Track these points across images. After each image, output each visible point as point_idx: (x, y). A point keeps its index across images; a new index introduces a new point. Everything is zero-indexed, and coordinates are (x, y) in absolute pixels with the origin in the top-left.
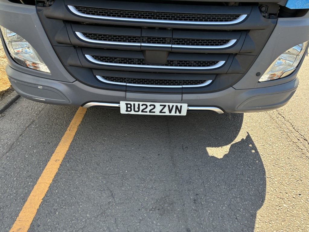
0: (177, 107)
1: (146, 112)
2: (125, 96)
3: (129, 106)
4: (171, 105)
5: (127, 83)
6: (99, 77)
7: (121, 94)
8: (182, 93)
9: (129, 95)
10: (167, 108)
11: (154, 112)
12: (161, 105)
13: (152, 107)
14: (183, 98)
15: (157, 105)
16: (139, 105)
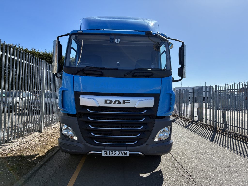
0: (125, 152)
1: (113, 155)
2: (104, 148)
3: (106, 152)
4: (122, 151)
5: (105, 143)
6: (95, 141)
7: (103, 147)
9: (106, 148)
10: (121, 153)
11: (116, 155)
12: (118, 152)
13: (115, 153)
14: (127, 148)
16: (110, 152)
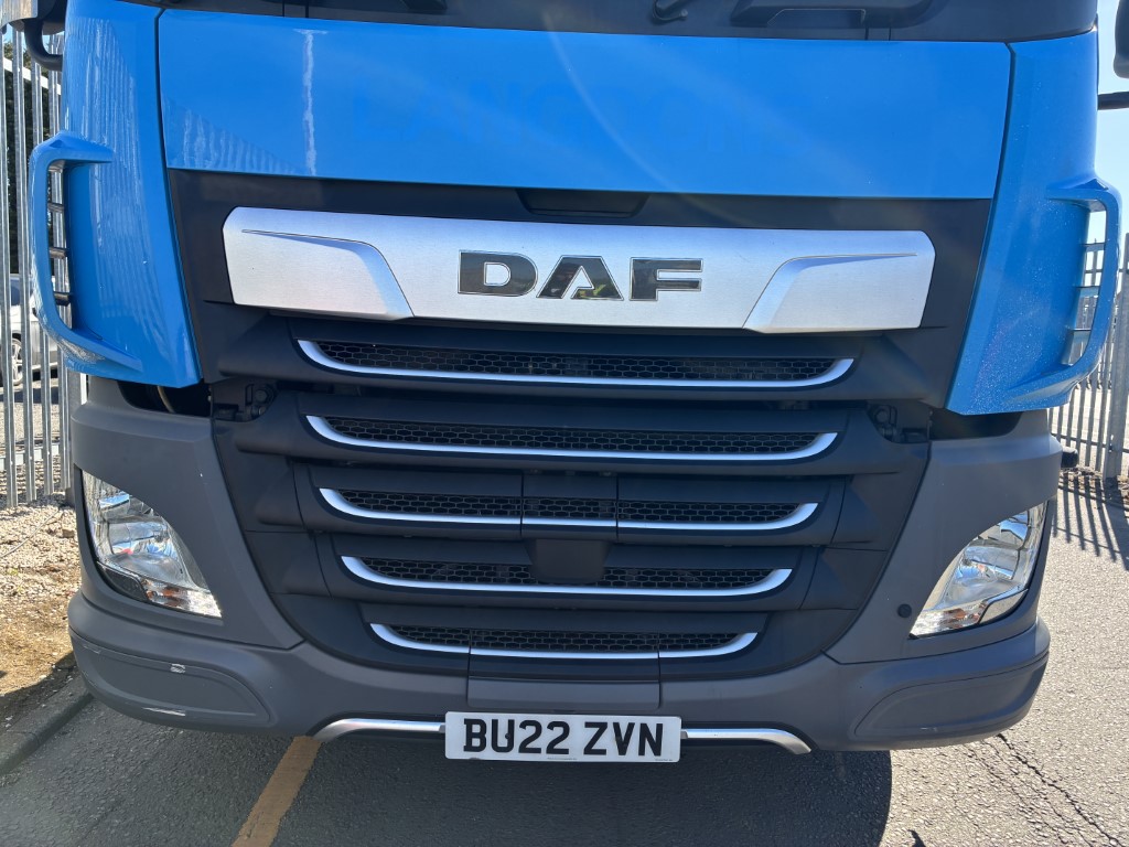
0: (644, 728)
1: (538, 751)
2: (463, 692)
3: (476, 729)
4: (624, 721)
5: (472, 646)
6: (380, 630)
7: (452, 685)
8: (661, 680)
9: (479, 688)
10: (610, 732)
12: (588, 725)
13: (559, 731)
14: (666, 697)
15: (576, 722)
16: (511, 723)
